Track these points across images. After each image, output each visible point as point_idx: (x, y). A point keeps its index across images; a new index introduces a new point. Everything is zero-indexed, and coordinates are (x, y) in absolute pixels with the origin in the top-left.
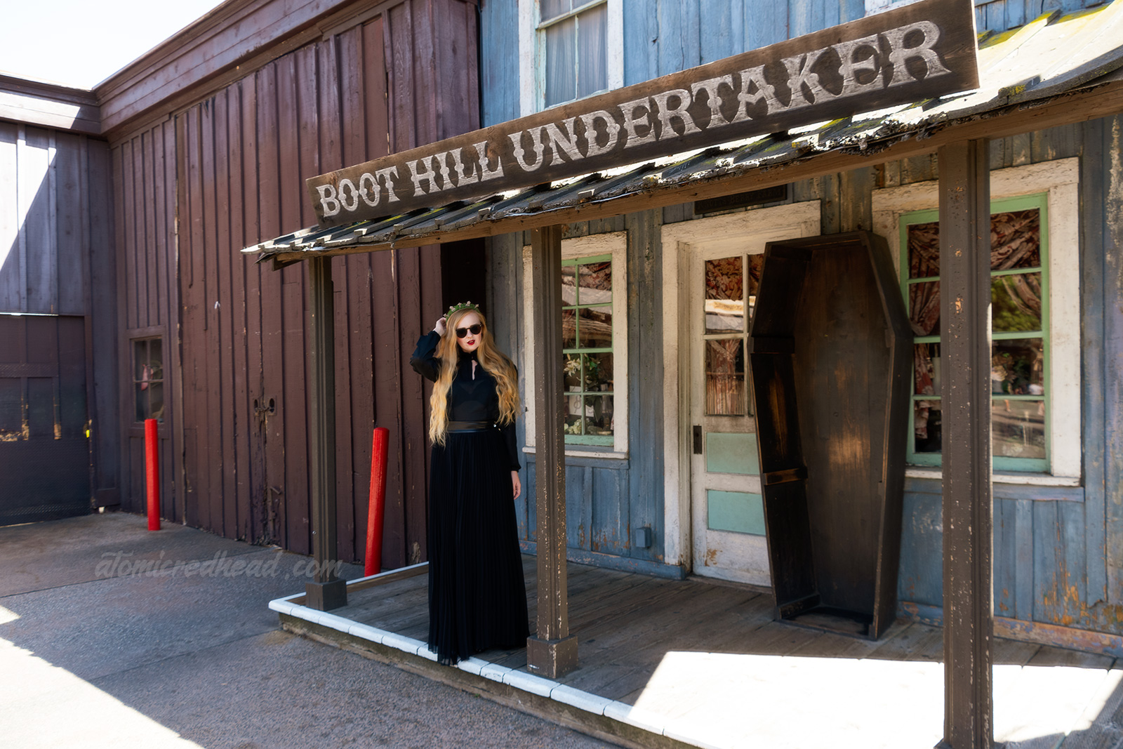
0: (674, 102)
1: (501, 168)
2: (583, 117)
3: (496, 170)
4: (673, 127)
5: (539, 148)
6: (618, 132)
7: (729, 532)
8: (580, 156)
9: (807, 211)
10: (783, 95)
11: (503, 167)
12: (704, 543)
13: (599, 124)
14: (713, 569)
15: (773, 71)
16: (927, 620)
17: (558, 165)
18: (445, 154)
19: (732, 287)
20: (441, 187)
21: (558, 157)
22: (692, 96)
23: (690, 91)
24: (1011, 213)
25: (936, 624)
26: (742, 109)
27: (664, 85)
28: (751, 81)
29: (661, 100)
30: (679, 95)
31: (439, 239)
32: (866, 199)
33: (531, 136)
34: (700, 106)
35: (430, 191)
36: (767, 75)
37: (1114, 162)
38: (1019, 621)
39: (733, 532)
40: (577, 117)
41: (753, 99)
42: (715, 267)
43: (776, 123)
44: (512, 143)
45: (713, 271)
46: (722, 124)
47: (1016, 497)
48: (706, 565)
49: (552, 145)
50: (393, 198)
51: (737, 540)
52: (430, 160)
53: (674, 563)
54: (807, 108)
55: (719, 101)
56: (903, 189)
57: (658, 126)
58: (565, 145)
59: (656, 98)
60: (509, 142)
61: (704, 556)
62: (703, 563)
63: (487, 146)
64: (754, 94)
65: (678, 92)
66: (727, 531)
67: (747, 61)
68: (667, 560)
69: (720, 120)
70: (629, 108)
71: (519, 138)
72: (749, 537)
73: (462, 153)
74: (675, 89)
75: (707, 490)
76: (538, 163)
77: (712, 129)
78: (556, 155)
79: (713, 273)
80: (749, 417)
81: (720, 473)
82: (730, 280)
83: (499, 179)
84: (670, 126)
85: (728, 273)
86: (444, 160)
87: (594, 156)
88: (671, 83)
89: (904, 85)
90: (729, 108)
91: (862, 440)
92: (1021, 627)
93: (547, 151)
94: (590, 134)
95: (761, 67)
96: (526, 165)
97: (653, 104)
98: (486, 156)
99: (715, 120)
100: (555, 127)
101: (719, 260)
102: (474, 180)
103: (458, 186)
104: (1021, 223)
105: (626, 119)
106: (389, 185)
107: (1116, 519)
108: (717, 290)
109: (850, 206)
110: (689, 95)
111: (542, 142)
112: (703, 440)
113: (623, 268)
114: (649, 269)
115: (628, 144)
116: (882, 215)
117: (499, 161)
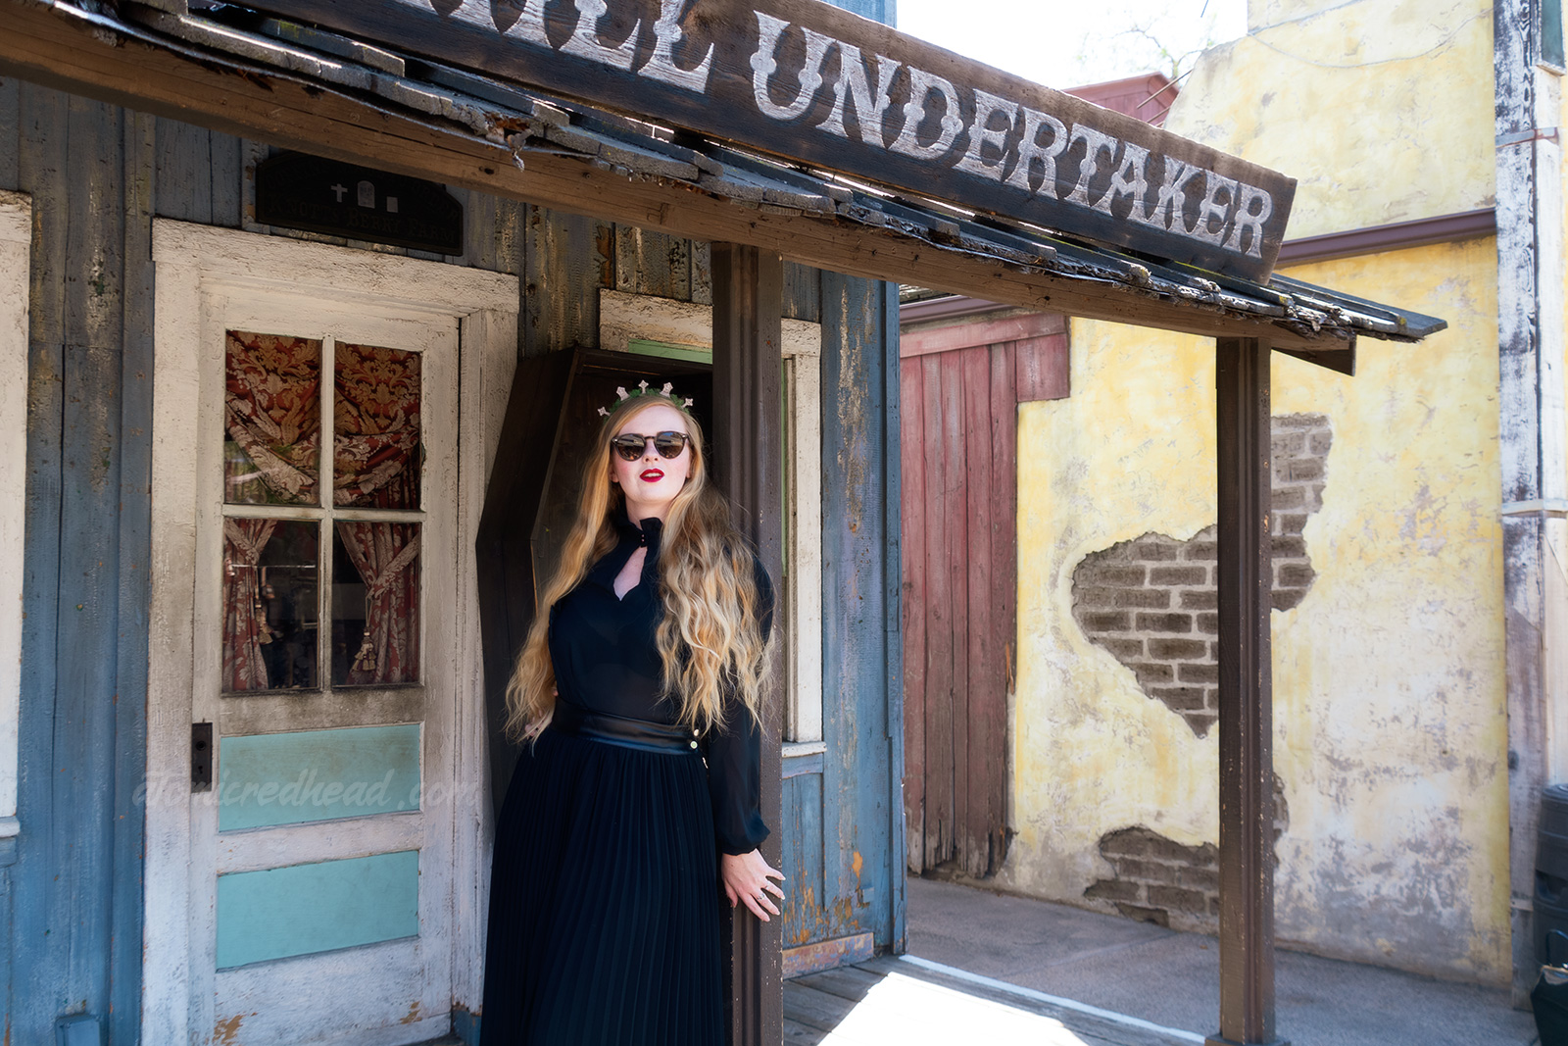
0: (1045, 136)
1: (706, 71)
2: (914, 74)
3: (690, 69)
4: (1029, 174)
5: (810, 78)
6: (957, 136)
7: (275, 961)
8: (877, 140)
9: (495, 290)
10: (1150, 202)
11: (711, 72)
12: (209, 1010)
13: (934, 100)
15: (1154, 164)
17: (831, 134)
19: (287, 404)
20: (503, 23)
21: (840, 119)
22: (1068, 141)
23: (1069, 131)
26: (1110, 195)
28: (1132, 163)
29: (1033, 121)
30: (1056, 128)
31: (489, 171)
32: (585, 298)
33: (804, 44)
34: (1071, 161)
35: (456, 14)
36: (1147, 167)
39: (284, 960)
40: (905, 65)
41: (1125, 189)
42: (247, 349)
43: (1129, 234)
44: (757, 33)
45: (244, 356)
46: (1082, 204)
49: (839, 89)
51: (296, 974)
55: (1093, 169)
56: (643, 301)
57: (1013, 159)
58: (861, 102)
59: (1028, 114)
60: (750, 27)
64: (1128, 182)
65: (1056, 123)
66: (267, 962)
67: (1138, 135)
69: (1083, 195)
70: (987, 104)
71: (777, 32)
72: (326, 960)
74: (1054, 116)
75: (219, 875)
76: (796, 108)
77: (1070, 204)
78: (837, 112)
79: (242, 362)
80: (333, 692)
81: (256, 829)
82: (287, 386)
83: (688, 92)
84: (1026, 168)
87: (901, 154)
89: (1233, 252)
90: (1097, 185)
93: (824, 96)
94: (913, 111)
95: (1147, 152)
96: (766, 99)
97: (1020, 119)
98: (680, 22)
99: (1078, 193)
100: (859, 58)
101: (257, 336)
102: (620, 58)
103: (562, 48)
105: (976, 120)
107: (846, 788)
108: (254, 404)
109: (562, 303)
110: (1066, 136)
111: (821, 72)
112: (214, 756)
113: (16, 298)
114: (101, 317)
115: (960, 166)
116: (614, 334)
117: (709, 56)
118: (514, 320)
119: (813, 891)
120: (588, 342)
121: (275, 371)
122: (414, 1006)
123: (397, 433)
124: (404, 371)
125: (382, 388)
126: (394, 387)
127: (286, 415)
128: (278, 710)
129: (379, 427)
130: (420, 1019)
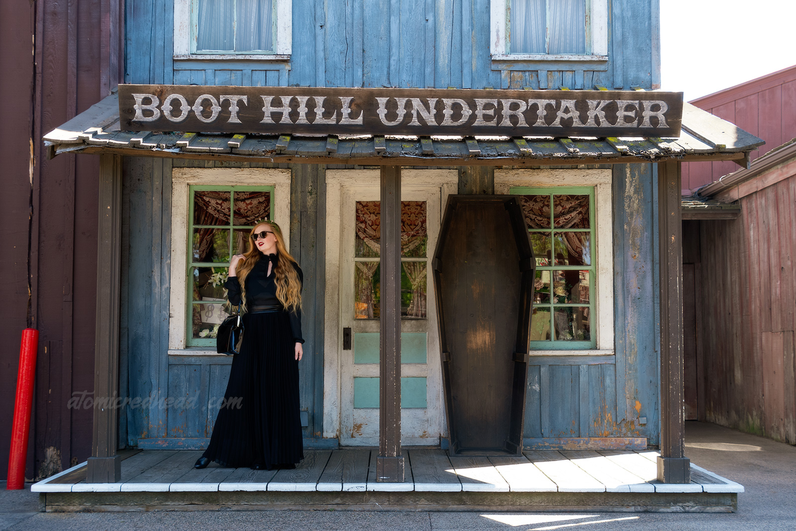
0: (515, 107)
1: (362, 118)
2: (445, 100)
3: (356, 119)
4: (510, 121)
5: (401, 112)
6: (470, 115)
7: (374, 408)
8: (435, 124)
9: (448, 176)
10: (583, 118)
11: (364, 118)
12: (351, 420)
13: (456, 107)
14: (358, 439)
15: (581, 104)
16: (528, 447)
17: (414, 126)
18: (307, 98)
20: (294, 121)
21: (417, 121)
22: (528, 106)
23: (527, 103)
24: (569, 195)
25: (534, 449)
26: (558, 120)
27: (510, 95)
28: (567, 107)
29: (506, 104)
30: (519, 103)
32: (489, 174)
33: (397, 102)
34: (531, 112)
35: (281, 122)
36: (577, 106)
37: (628, 175)
38: (582, 438)
40: (440, 99)
41: (566, 116)
42: (364, 207)
43: (576, 132)
44: (378, 104)
45: (362, 209)
46: (543, 126)
47: (579, 364)
48: (352, 436)
49: (414, 112)
50: (234, 119)
52: (290, 99)
53: (332, 437)
54: (595, 128)
55: (545, 113)
57: (500, 118)
58: (424, 114)
59: (503, 101)
60: (374, 102)
61: (350, 430)
62: (350, 435)
63: (352, 101)
64: (567, 114)
65: (519, 101)
66: (371, 408)
67: (567, 96)
68: (325, 435)
69: (543, 123)
70: (482, 102)
71: (385, 102)
73: (325, 101)
74: (517, 99)
75: (355, 377)
76: (398, 121)
78: (415, 119)
79: (362, 211)
81: (367, 364)
82: (377, 217)
83: (357, 125)
84: (508, 119)
85: (374, 212)
86: (305, 102)
87: (446, 126)
88: (515, 95)
89: (646, 128)
90: (550, 118)
91: (490, 332)
92: (583, 442)
93: (408, 116)
94: (448, 112)
95: (574, 101)
96: (386, 121)
97: (500, 104)
98: (349, 107)
99: (540, 123)
100: (419, 101)
101: (367, 202)
102: (332, 121)
103: (313, 123)
104: (575, 202)
105: (478, 108)
106: (234, 109)
107: (630, 372)
108: (366, 224)
109: (478, 177)
110: (526, 104)
111: (405, 108)
112: (352, 338)
113: (286, 199)
114: (311, 202)
115: (475, 124)
116: (501, 186)
117: (362, 114)
118: (456, 186)
119: (611, 415)
120: (490, 190)
121: (374, 213)
122: (425, 432)
123: (418, 230)
124: (421, 208)
125: (413, 214)
126: (417, 214)
127: (377, 228)
128: (373, 325)
129: (411, 229)
130: (427, 437)
